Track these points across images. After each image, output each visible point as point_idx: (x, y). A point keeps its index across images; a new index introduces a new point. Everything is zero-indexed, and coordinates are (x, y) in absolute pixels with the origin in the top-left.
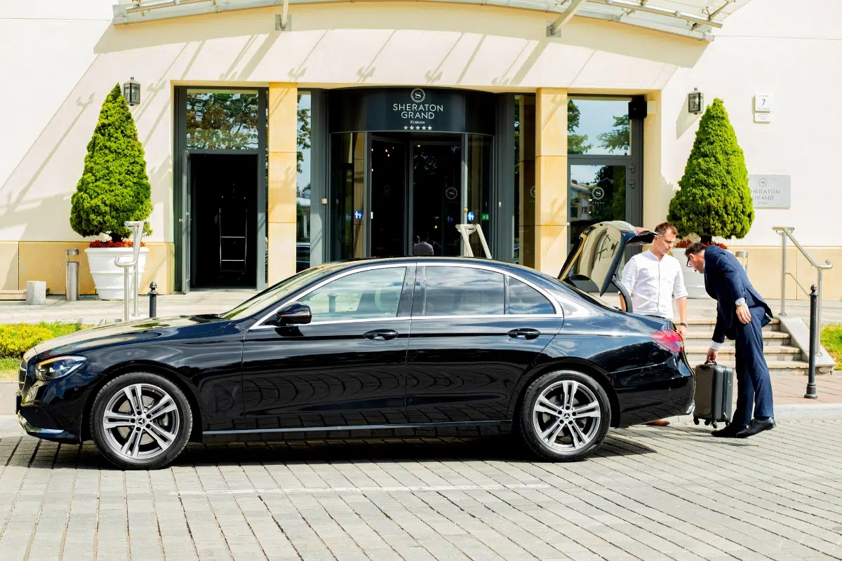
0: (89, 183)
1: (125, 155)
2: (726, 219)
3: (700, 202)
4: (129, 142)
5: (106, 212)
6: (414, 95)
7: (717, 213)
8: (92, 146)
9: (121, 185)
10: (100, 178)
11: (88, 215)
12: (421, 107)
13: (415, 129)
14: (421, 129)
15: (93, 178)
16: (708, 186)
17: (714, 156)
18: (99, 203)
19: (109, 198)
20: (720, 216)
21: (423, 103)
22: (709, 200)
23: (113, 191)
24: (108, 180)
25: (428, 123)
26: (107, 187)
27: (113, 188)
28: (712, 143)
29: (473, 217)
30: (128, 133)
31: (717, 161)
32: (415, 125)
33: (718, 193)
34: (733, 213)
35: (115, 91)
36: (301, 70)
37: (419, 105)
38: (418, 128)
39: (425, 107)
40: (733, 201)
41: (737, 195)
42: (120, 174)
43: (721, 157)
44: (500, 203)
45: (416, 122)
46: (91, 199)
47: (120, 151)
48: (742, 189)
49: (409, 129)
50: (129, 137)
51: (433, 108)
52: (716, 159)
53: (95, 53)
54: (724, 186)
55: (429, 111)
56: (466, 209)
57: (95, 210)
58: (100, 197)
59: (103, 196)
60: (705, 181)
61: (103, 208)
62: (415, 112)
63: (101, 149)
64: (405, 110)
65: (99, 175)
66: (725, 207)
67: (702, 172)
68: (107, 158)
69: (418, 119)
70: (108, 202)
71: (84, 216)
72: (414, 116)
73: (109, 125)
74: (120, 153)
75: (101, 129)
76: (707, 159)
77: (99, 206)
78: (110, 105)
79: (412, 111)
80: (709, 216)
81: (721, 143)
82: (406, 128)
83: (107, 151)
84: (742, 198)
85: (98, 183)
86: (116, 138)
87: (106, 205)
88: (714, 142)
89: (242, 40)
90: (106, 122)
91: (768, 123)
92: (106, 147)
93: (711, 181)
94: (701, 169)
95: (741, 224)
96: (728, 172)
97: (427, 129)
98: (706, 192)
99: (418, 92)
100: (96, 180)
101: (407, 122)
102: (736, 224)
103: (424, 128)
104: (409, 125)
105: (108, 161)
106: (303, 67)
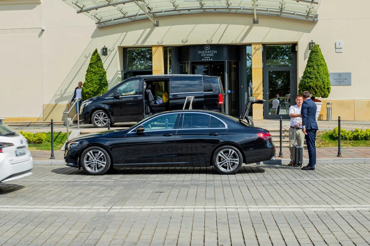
0: (86, 84)
1: (98, 74)
2: (317, 91)
3: (307, 84)
4: (99, 69)
5: (91, 94)
6: (206, 48)
7: (313, 88)
8: (87, 71)
9: (96, 84)
10: (89, 82)
11: (85, 95)
12: (208, 52)
13: (206, 60)
14: (208, 60)
15: (87, 82)
16: (310, 78)
17: (313, 67)
18: (89, 91)
19: (92, 89)
20: (314, 90)
21: (209, 50)
22: (310, 84)
23: (93, 86)
24: (92, 82)
25: (211, 57)
26: (91, 85)
27: (93, 85)
28: (312, 62)
29: (230, 91)
30: (99, 66)
31: (314, 69)
32: (206, 59)
33: (314, 81)
34: (320, 88)
35: (95, 51)
36: (161, 41)
37: (207, 51)
38: (207, 59)
39: (210, 52)
40: (320, 83)
41: (321, 81)
42: (96, 80)
43: (315, 67)
44: (242, 86)
45: (207, 57)
46: (86, 89)
47: (96, 72)
48: (324, 79)
49: (204, 60)
50: (100, 67)
51: (213, 52)
52: (314, 68)
53: (91, 38)
54: (316, 78)
55: (211, 53)
56: (227, 89)
57: (87, 93)
58: (89, 88)
59: (90, 88)
60: (309, 76)
61: (90, 92)
62: (206, 54)
63: (90, 72)
64: (203, 53)
65: (89, 81)
66: (316, 86)
67: (308, 73)
68: (91, 75)
69: (207, 56)
70: (91, 90)
71: (84, 95)
72: (206, 55)
73: (93, 63)
74: (96, 73)
75: (91, 64)
76: (311, 68)
77: (88, 92)
78: (93, 56)
79: (205, 53)
80: (310, 90)
81: (316, 62)
82: (203, 60)
83: (92, 73)
84: (324, 82)
85: (89, 84)
86: (95, 68)
87: (91, 91)
88: (313, 61)
89: (141, 31)
90: (92, 62)
91: (342, 52)
92: (91, 71)
93: (311, 76)
94: (308, 72)
95: (324, 92)
96: (318, 73)
97: (211, 60)
98: (309, 80)
99: (207, 46)
100: (88, 83)
101: (203, 57)
102: (321, 92)
103: (210, 59)
104: (204, 59)
105: (92, 76)
106: (162, 40)
